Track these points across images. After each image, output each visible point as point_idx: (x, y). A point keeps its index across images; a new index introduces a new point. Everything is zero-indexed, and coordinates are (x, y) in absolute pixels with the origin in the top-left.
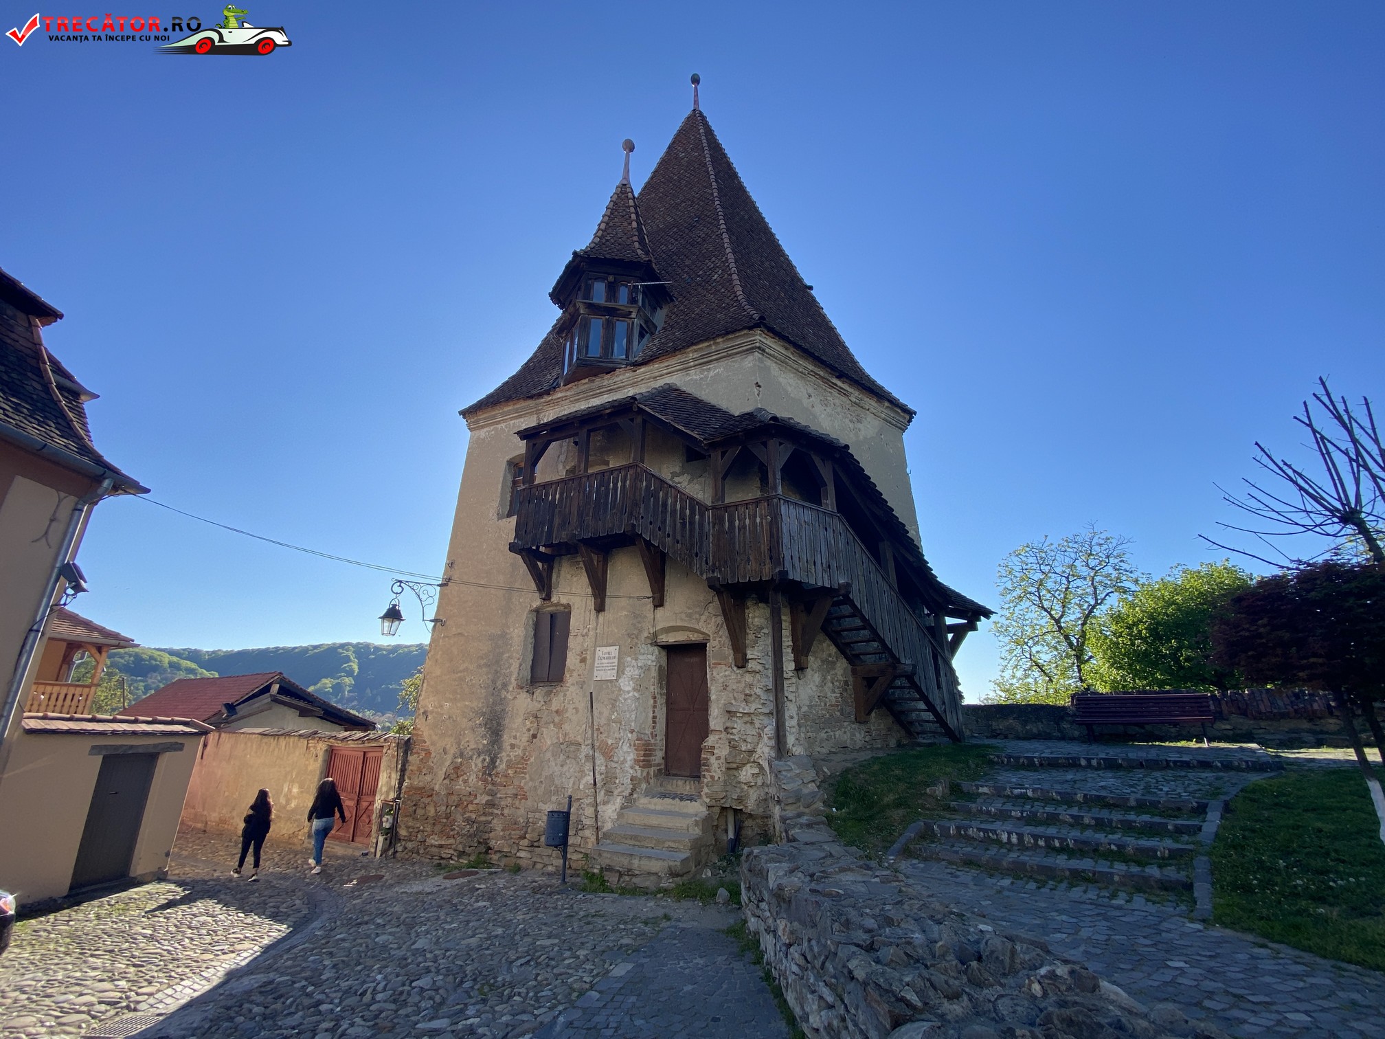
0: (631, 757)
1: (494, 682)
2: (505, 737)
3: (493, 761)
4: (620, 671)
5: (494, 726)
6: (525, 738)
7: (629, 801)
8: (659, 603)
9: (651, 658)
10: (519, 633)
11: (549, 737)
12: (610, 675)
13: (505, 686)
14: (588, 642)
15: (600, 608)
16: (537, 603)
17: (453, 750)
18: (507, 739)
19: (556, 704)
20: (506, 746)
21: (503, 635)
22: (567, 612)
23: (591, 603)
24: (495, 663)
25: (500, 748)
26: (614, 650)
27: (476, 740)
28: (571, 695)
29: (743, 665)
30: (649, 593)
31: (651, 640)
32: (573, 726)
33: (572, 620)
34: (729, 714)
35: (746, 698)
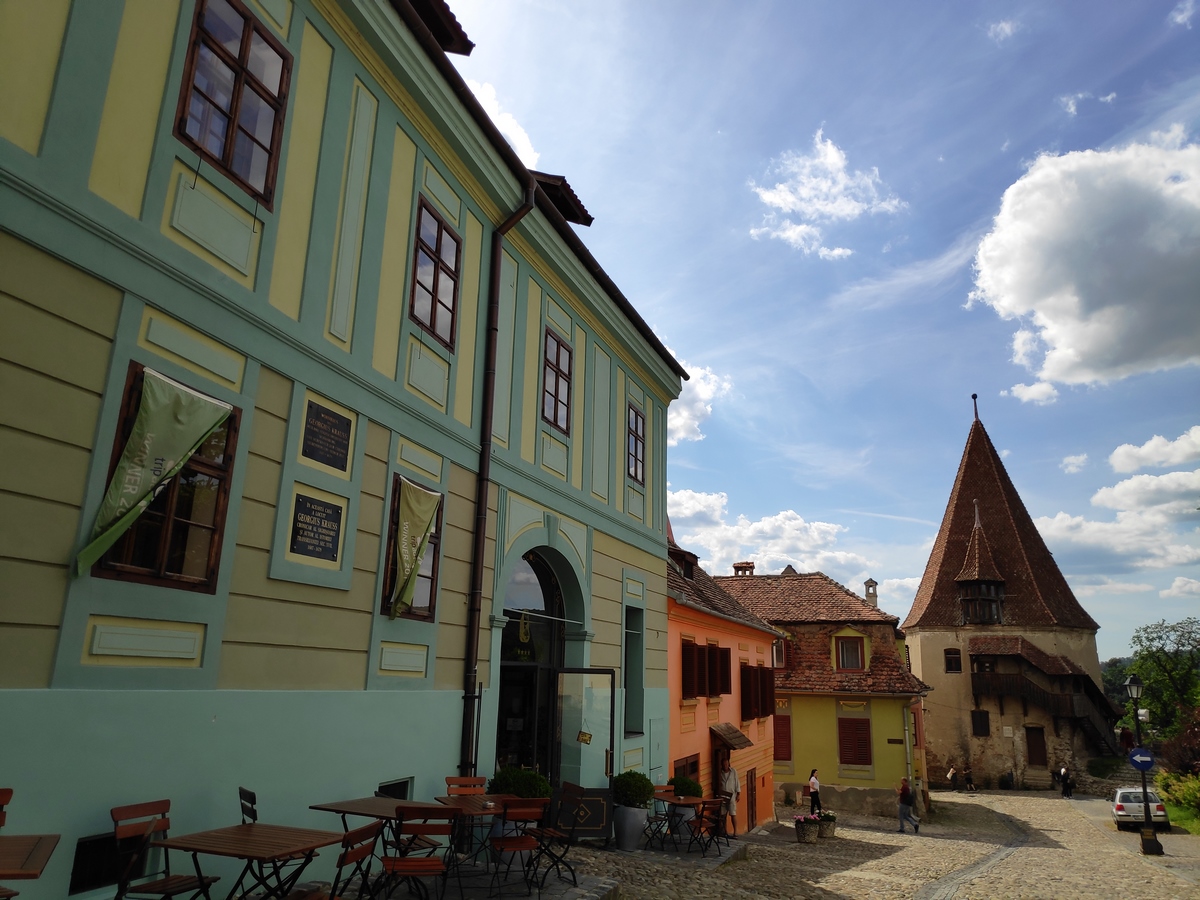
0: (1022, 759)
1: (960, 734)
2: (970, 752)
3: (967, 759)
4: (1014, 735)
5: (965, 748)
6: (979, 752)
7: (1024, 770)
8: (1026, 714)
9: (1023, 731)
10: (967, 719)
11: (989, 752)
12: (1011, 736)
13: (966, 736)
14: (999, 724)
15: (1002, 714)
16: (973, 709)
17: (947, 755)
18: (972, 753)
19: (989, 743)
21: (960, 719)
22: (987, 713)
23: (998, 711)
24: (959, 727)
25: (969, 755)
26: (1010, 728)
27: (957, 752)
28: (994, 740)
29: (1058, 736)
30: (1021, 711)
31: (1024, 726)
32: (999, 750)
33: (990, 716)
34: (1055, 749)
35: (1060, 745)
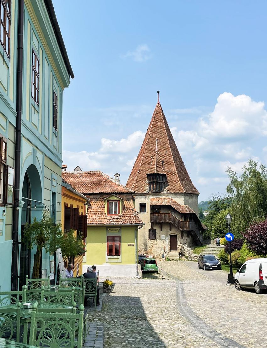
0: (168, 248)
1: (144, 239)
2: (148, 246)
3: (146, 250)
4: (165, 238)
5: (146, 246)
6: (151, 247)
7: (168, 253)
9: (169, 237)
11: (155, 246)
13: (146, 240)
14: (160, 234)
15: (161, 230)
16: (150, 228)
18: (148, 247)
19: (156, 242)
20: (148, 248)
21: (145, 233)
22: (155, 230)
24: (144, 237)
25: (147, 248)
26: (164, 236)
27: (142, 247)
28: (158, 241)
29: (182, 238)
30: (169, 229)
31: (169, 235)
32: (159, 245)
33: (157, 231)
34: (181, 244)
35: (183, 242)
